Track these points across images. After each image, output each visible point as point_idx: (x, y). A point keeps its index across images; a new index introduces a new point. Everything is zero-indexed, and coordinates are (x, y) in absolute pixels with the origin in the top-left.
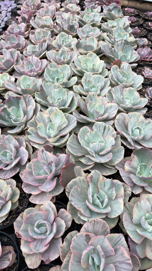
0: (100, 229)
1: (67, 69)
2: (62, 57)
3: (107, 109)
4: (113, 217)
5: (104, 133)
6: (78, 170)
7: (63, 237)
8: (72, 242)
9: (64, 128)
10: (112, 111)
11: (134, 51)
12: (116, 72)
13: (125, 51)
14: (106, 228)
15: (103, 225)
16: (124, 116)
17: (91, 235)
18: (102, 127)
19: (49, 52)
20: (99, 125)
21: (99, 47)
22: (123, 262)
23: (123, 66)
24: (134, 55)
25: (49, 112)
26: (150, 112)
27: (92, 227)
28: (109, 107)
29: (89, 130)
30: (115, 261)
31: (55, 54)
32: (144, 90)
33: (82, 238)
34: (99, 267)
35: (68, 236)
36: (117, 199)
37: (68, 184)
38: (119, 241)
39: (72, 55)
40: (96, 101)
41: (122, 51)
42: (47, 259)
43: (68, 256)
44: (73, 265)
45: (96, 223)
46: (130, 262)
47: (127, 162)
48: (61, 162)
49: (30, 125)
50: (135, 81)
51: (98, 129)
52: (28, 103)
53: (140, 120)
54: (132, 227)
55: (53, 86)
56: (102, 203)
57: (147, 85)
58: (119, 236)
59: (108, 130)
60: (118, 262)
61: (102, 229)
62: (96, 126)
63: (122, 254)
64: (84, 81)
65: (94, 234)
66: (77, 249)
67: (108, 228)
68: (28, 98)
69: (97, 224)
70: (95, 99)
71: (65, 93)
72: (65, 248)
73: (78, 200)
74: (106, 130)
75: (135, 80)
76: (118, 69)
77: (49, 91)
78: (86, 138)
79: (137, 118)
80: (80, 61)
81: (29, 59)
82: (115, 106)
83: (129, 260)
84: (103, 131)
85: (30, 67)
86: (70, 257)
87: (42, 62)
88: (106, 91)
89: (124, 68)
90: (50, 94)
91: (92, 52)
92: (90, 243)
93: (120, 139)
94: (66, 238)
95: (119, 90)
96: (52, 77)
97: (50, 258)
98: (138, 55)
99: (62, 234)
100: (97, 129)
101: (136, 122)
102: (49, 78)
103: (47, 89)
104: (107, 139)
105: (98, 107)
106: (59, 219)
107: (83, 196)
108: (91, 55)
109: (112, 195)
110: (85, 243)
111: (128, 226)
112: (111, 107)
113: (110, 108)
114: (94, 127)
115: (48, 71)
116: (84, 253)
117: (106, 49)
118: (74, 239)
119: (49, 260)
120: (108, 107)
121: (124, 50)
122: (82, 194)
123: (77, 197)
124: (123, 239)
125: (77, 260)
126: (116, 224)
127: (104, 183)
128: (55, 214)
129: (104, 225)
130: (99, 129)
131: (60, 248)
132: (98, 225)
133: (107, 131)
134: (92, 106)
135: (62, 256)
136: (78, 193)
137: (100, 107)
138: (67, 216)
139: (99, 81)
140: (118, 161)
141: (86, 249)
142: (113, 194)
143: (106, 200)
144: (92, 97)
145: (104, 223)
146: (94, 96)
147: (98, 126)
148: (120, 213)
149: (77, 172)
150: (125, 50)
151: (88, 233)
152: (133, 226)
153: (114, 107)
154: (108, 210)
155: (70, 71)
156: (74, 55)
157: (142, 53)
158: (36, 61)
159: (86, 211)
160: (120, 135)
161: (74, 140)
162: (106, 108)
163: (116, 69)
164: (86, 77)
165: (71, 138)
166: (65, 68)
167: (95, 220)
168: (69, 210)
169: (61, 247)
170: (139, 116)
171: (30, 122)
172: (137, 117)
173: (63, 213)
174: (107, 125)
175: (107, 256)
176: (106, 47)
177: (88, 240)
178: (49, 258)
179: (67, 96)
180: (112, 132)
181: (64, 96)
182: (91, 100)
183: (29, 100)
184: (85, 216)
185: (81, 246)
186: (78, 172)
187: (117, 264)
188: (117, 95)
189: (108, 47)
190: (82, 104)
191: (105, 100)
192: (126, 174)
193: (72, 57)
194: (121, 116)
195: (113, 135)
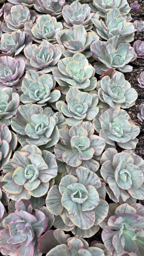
1: (49, 80)
2: (43, 57)
5: (88, 178)
9: (44, 170)
10: (99, 146)
11: (130, 47)
12: (106, 82)
13: (119, 49)
16: (111, 152)
18: (86, 173)
19: (27, 48)
20: (83, 170)
21: (88, 44)
23: (116, 76)
24: (130, 54)
25: (27, 149)
26: (141, 138)
28: (95, 140)
29: (72, 177)
31: (35, 52)
32: (136, 106)
39: (55, 51)
40: (81, 131)
41: (116, 49)
47: (111, 217)
48: (40, 220)
49: (5, 168)
50: (127, 96)
51: (82, 173)
52: (3, 132)
53: (128, 161)
55: (32, 107)
57: (141, 98)
59: (93, 177)
62: (80, 170)
64: (69, 100)
68: (3, 127)
70: (80, 129)
71: (46, 119)
74: (90, 176)
75: (128, 94)
76: (110, 80)
77: (28, 113)
78: (68, 187)
79: (125, 158)
80: (65, 63)
81: (4, 59)
84: (87, 176)
85: (4, 71)
87: (19, 62)
88: (93, 115)
89: (117, 78)
90: (29, 117)
91: (80, 52)
93: (105, 187)
95: (108, 114)
96: (32, 89)
98: (135, 53)
100: (81, 173)
101: (124, 161)
102: (28, 90)
103: (25, 113)
104: (91, 189)
105: (83, 139)
108: (78, 56)
112: (98, 140)
113: (96, 141)
114: (77, 170)
115: (26, 82)
117: (97, 48)
121: (118, 49)
130: (83, 174)
133: (92, 177)
134: (76, 138)
139: (85, 99)
140: (102, 219)
144: (77, 127)
146: (79, 126)
147: (81, 170)
149: (56, 235)
150: (120, 48)
153: (101, 142)
155: (52, 82)
156: (58, 52)
157: (140, 49)
158: (12, 62)
160: (106, 183)
161: (55, 190)
163: (107, 80)
164: (71, 92)
165: (51, 190)
166: (46, 78)
170: (128, 156)
171: (6, 165)
172: (126, 157)
174: (92, 172)
176: (96, 45)
180: (97, 180)
182: (76, 131)
183: (4, 129)
186: (58, 234)
188: (105, 120)
189: (99, 45)
190: (65, 134)
191: (91, 127)
192: (108, 234)
193: (56, 54)
194: (108, 152)
195: (98, 183)
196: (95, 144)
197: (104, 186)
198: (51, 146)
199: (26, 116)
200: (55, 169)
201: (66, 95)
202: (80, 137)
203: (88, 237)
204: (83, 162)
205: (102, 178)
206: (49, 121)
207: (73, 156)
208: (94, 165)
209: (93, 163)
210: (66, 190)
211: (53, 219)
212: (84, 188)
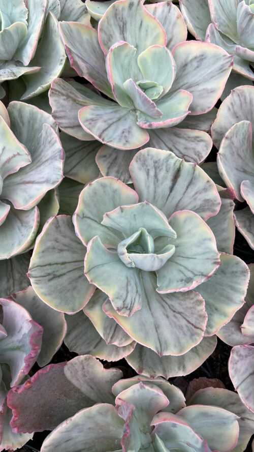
3: (185, 65)
5: (172, 189)
6: (80, 369)
9: (21, 169)
10: (206, 80)
18: (167, 170)
20: (155, 162)
28: (191, 61)
29: (119, 185)
40: (143, 30)
47: (253, 309)
48: (18, 330)
51: (152, 173)
59: (190, 183)
62: (144, 163)
70: (138, 25)
74: (180, 180)
78: (106, 221)
82: (217, 58)
84: (168, 183)
100: (148, 174)
105: (149, 60)
112: (201, 58)
113: (195, 64)
114: (134, 165)
120: (191, 57)
130: (156, 176)
133: (186, 183)
134: (127, 56)
137: (158, 59)
140: (225, 315)
144: (126, 13)
146: (134, 8)
147: (150, 163)
149: (75, 375)
153: (214, 63)
160: (235, 201)
161: (60, 232)
162: (182, 59)
174: (187, 166)
179: (23, 7)
180: (205, 190)
181: (14, 6)
182: (123, 30)
186: (80, 373)
190: (86, 46)
191: (175, 24)
192: (248, 361)
194: (238, 102)
195: (207, 201)
196: (192, 77)
197: (229, 211)
198: (39, 90)
200: (53, 158)
202: (140, 56)
203: (181, 374)
204: (156, 136)
205: (224, 185)
206: (27, 6)
207: (119, 119)
208: (191, 145)
209: (188, 139)
210: (99, 232)
211: (62, 326)
212: (161, 222)
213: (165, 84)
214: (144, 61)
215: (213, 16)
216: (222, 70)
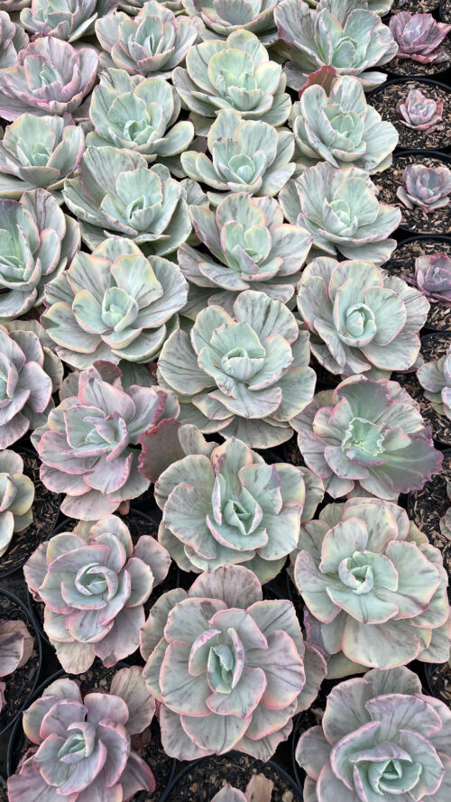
0: (239, 587)
1: (163, 93)
2: (147, 42)
3: (280, 241)
4: (272, 557)
5: (264, 322)
6: (188, 436)
7: (148, 606)
8: (169, 620)
9: (153, 303)
10: (295, 252)
11: (382, 27)
12: (315, 107)
13: (351, 26)
14: (253, 584)
15: (246, 580)
16: (327, 267)
17: (217, 603)
18: (261, 307)
19: (103, 20)
20: (253, 301)
21: (267, 11)
22: (285, 668)
23: (341, 87)
24: (379, 43)
25: (108, 251)
26: (404, 248)
27: (219, 582)
28: (285, 237)
29: (223, 314)
30: (269, 661)
31: (124, 29)
32: (396, 173)
33: (193, 609)
34: (230, 673)
35: (161, 602)
36: (285, 514)
37: (162, 475)
38: (281, 615)
39: (178, 32)
40: (249, 215)
41: (343, 26)
42: (109, 655)
43: (159, 648)
44: (170, 671)
45: (228, 574)
46: (302, 669)
47: (322, 410)
48: (143, 409)
49: (53, 295)
50: (371, 142)
51: (250, 310)
52: (44, 214)
53: (369, 285)
54: (315, 582)
55: (118, 156)
56: (247, 521)
57: (409, 155)
58: (283, 606)
59: (278, 317)
60: (275, 664)
61: (243, 586)
62: (244, 303)
63: (286, 650)
64: (216, 141)
65: (224, 600)
66: (180, 633)
67: (258, 586)
68: (43, 200)
69: (232, 576)
70: (246, 211)
71: (155, 185)
72: (152, 630)
73: (185, 517)
74: (270, 314)
75: (373, 138)
76: (325, 100)
77: (107, 173)
78: (214, 339)
79: (362, 277)
80: (205, 58)
81: (41, 46)
82: (302, 236)
83: (300, 665)
84: (261, 318)
85: (42, 78)
86: (164, 651)
87: (81, 56)
88: (279, 180)
89: (343, 94)
90: (109, 183)
91: (246, 29)
92: (211, 622)
93: (308, 343)
94: (156, 608)
95: (321, 177)
96: (116, 118)
97: (116, 654)
98: (393, 41)
99: (144, 598)
100: (247, 311)
101: (359, 287)
102: (106, 122)
103: (99, 170)
104: (272, 344)
105: (253, 235)
106: (137, 561)
107: (200, 503)
108: (241, 38)
109: (274, 502)
110: (202, 618)
111: (305, 582)
112: (292, 236)
113: (287, 240)
114: (237, 304)
115: (101, 98)
116: (197, 645)
117: (292, 20)
118: (173, 613)
119: (114, 657)
120: (286, 234)
121: (349, 24)
122: (197, 499)
123: (183, 510)
124: (292, 611)
125: (179, 658)
126: (278, 571)
127: (256, 472)
128: (126, 548)
129: (248, 580)
130: (253, 312)
131: (141, 632)
132: (235, 579)
133: (275, 318)
134: (236, 231)
135: (144, 649)
136: (185, 500)
137: (259, 235)
138: (158, 553)
139: (260, 142)
140: (298, 409)
141: (202, 638)
142: (277, 501)
143: (257, 518)
144: (237, 203)
145: (249, 575)
146: (243, 199)
147: (249, 301)
148: (290, 550)
149: (185, 440)
150: (353, 23)
151: (209, 600)
152: (319, 581)
153: (300, 240)
154: (262, 540)
155: (171, 101)
156: (185, 33)
157: (407, 32)
158: (62, 54)
159: (204, 545)
160: (310, 331)
161: (180, 344)
162: (277, 238)
163: (317, 97)
164: (222, 126)
165: (171, 340)
166: (155, 88)
167: (227, 567)
168: (163, 539)
169: (142, 629)
170: (368, 272)
171: (53, 285)
172: (364, 274)
173: (148, 544)
174: (275, 303)
175: (251, 649)
176: (289, 11)
177: (207, 614)
178: (113, 652)
179: (160, 193)
180: (288, 321)
181: (153, 192)
182: (234, 214)
183: (45, 207)
184: (200, 558)
185: (190, 624)
187: (273, 669)
188: (313, 194)
189: (296, 11)
190: (206, 223)
191: (275, 212)
192: (315, 444)
193: (180, 41)
194: (318, 268)
195: (289, 330)
196: (285, 250)
197: (305, 339)
198: (169, 250)
199: (103, 178)
200: (181, 290)
201: (206, 138)
202: (246, 232)
203: (263, 447)
204: (254, 285)
205: (302, 319)
206: (163, 192)
207: (228, 275)
208: (280, 293)
209: (279, 290)
211: (176, 409)
213: (264, 253)
214: (249, 237)
215: (303, 208)
216: (305, 244)
